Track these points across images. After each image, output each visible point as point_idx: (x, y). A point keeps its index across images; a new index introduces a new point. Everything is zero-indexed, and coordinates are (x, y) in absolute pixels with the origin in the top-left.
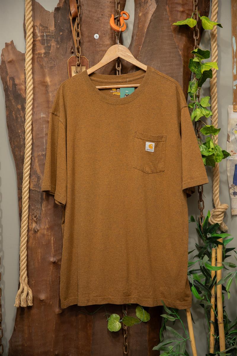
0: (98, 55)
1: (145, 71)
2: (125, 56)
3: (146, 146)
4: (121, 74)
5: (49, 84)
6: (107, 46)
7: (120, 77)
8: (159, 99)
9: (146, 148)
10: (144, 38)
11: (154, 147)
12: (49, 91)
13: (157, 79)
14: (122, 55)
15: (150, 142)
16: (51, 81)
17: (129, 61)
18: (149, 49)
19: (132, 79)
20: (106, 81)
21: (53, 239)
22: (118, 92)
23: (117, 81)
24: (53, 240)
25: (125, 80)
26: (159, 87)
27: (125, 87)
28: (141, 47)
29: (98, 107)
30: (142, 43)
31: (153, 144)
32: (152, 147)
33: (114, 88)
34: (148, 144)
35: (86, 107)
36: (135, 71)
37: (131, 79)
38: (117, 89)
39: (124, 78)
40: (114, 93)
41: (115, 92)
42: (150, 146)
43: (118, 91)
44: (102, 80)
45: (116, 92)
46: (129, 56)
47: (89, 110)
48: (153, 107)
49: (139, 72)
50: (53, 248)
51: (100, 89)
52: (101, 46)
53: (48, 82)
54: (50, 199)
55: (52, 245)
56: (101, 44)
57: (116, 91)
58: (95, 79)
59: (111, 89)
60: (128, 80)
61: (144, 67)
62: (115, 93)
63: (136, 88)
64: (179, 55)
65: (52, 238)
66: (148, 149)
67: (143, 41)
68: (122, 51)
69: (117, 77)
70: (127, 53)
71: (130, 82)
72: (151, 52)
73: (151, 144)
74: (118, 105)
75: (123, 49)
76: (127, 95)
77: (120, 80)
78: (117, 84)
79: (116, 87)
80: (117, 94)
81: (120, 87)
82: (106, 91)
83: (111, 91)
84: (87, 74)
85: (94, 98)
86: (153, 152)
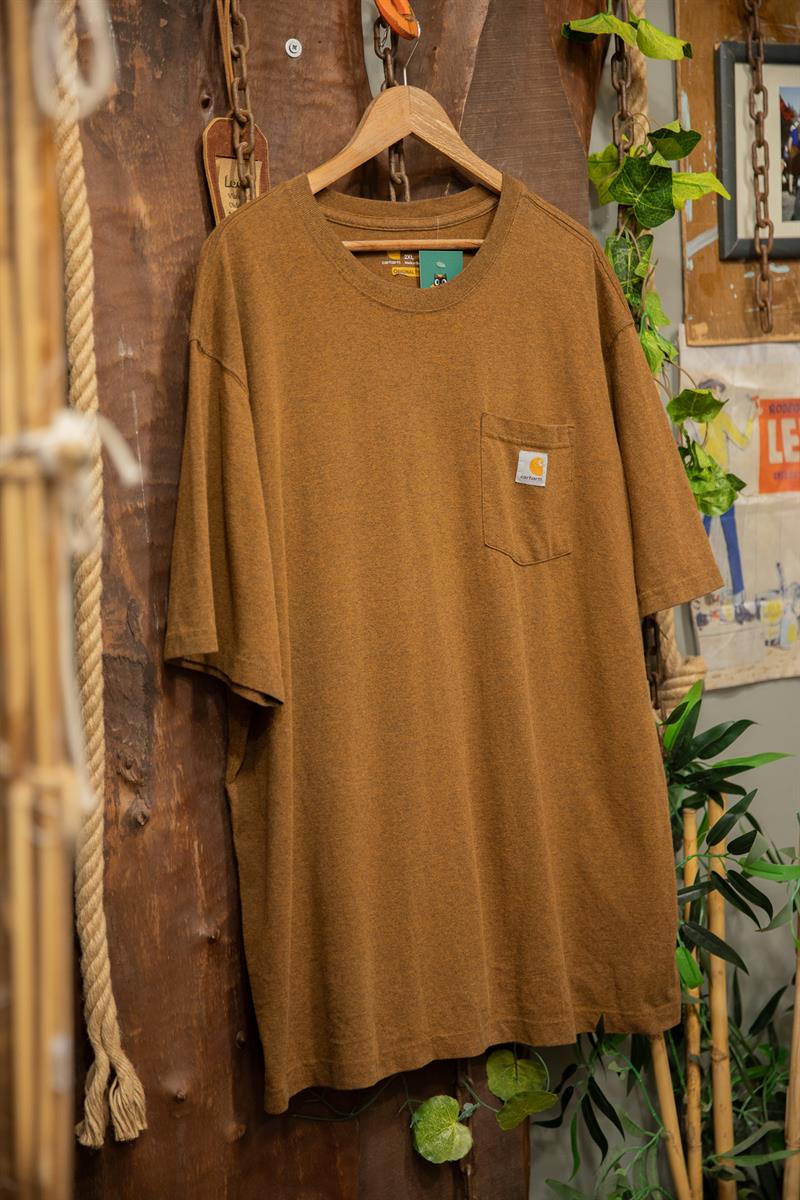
0: (299, 119)
1: (494, 194)
2: (431, 132)
3: (521, 464)
4: (412, 199)
5: (148, 223)
6: (333, 91)
7: (413, 208)
8: (547, 295)
9: (519, 474)
10: (472, 69)
11: (545, 469)
12: (147, 251)
13: (537, 222)
14: (424, 127)
16: (151, 214)
17: (446, 153)
18: (489, 111)
19: (450, 220)
20: (368, 221)
21: (199, 846)
22: (408, 266)
23: (405, 223)
24: (199, 850)
25: (427, 222)
26: (543, 253)
27: (435, 247)
28: (465, 100)
29: (357, 320)
30: (467, 88)
31: (543, 457)
32: (541, 469)
33: (393, 252)
34: (526, 457)
35: (315, 318)
36: (451, 192)
37: (450, 218)
38: (403, 252)
39: (426, 215)
40: (395, 270)
41: (396, 265)
42: (533, 465)
43: (409, 260)
44: (354, 218)
45: (402, 265)
46: (445, 132)
47: (326, 334)
48: (528, 324)
49: (469, 194)
50: (203, 884)
51: (358, 253)
52: (310, 85)
53: (142, 215)
54: (178, 688)
55: (198, 870)
56: (310, 80)
57: (402, 261)
58: (329, 214)
59: (383, 253)
60: (438, 221)
61: (493, 176)
62: (398, 268)
63: (470, 252)
64: (578, 143)
65: (196, 843)
66: (525, 478)
67: (469, 80)
68: (421, 112)
69: (404, 208)
70: (438, 121)
71: (445, 229)
72: (495, 123)
73: (538, 459)
74: (418, 313)
75: (423, 104)
76: (441, 279)
77: (415, 223)
78: (404, 234)
79: (401, 248)
80: (407, 272)
81: (416, 248)
82: (368, 259)
83: (386, 263)
84: (310, 190)
85: (338, 286)
86: (544, 485)
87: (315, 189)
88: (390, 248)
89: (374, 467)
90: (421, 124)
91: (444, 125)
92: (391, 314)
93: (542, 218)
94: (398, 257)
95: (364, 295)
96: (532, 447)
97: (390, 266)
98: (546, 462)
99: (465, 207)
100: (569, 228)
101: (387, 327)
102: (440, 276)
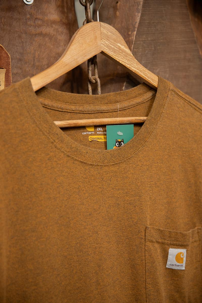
0: (32, 43)
1: (153, 89)
2: (115, 51)
3: (170, 257)
4: (102, 93)
6: (54, 26)
7: (103, 98)
8: (184, 149)
9: (168, 263)
10: (140, 15)
11: (185, 259)
13: (178, 105)
15: (178, 248)
17: (124, 64)
18: (150, 39)
19: (126, 105)
20: (73, 107)
22: (99, 135)
23: (98, 108)
25: (111, 107)
26: (182, 124)
27: (116, 123)
28: (135, 33)
29: (64, 174)
30: (137, 25)
31: (184, 251)
32: (182, 259)
33: (90, 126)
34: (173, 252)
35: (34, 175)
36: (127, 88)
37: (126, 104)
38: (96, 127)
39: (110, 102)
40: (90, 138)
41: (91, 135)
42: (178, 258)
43: (100, 131)
44: (64, 106)
45: (95, 134)
46: (123, 51)
47: (42, 184)
48: (174, 167)
49: (138, 89)
51: (64, 129)
52: (40, 22)
56: (39, 19)
57: (95, 132)
58: (46, 103)
59: (83, 127)
60: (118, 106)
61: (152, 78)
62: (92, 137)
63: (139, 125)
66: (173, 265)
67: (138, 20)
68: (108, 38)
69: (97, 99)
70: (119, 44)
71: (123, 111)
72: (153, 46)
73: (181, 253)
74: (105, 166)
75: (110, 34)
76: (120, 142)
77: (104, 108)
78: (96, 115)
79: (95, 124)
80: (98, 138)
81: (105, 123)
82: (72, 132)
83: (85, 133)
84: (32, 89)
85: (51, 152)
86: (184, 268)
87: (36, 87)
88: (87, 125)
89: (74, 271)
90: (108, 46)
91: (123, 47)
92: (87, 167)
93: (181, 103)
94: (92, 129)
95: (69, 157)
96: (177, 245)
97: (88, 135)
98: (185, 254)
99: (136, 97)
100: (197, 109)
101: (85, 176)
102: (120, 140)
